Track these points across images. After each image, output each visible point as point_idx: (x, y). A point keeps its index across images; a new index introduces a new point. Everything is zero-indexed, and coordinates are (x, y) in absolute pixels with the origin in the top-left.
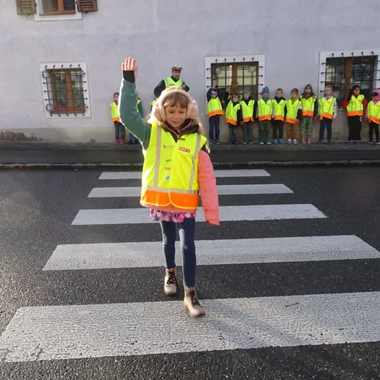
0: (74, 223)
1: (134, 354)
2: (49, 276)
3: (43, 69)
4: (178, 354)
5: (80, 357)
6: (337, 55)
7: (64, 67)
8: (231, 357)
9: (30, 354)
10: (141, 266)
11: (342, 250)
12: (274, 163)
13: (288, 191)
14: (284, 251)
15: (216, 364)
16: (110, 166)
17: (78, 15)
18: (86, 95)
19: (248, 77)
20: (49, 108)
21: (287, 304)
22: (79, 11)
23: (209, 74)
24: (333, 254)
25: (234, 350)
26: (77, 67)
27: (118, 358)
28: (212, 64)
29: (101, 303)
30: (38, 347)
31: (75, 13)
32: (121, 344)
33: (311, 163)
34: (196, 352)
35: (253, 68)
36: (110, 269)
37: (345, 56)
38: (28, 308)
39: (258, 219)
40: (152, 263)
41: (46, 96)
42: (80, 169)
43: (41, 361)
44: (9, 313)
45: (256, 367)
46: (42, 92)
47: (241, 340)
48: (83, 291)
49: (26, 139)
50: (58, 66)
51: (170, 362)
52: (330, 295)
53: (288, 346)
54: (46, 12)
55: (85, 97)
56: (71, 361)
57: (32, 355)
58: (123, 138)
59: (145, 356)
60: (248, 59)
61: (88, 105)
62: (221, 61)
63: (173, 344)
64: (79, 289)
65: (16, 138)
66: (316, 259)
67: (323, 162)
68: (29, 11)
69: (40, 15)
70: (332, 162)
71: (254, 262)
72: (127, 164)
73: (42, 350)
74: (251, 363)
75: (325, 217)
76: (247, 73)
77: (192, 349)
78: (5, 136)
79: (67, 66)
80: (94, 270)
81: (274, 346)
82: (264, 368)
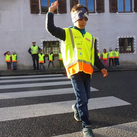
4: (14, 120)
8: (36, 119)
14: (64, 91)
15: (30, 121)
21: (62, 103)
23: (42, 45)
25: (38, 117)
28: (43, 42)
34: (22, 119)
40: (11, 97)
45: (46, 120)
47: (42, 114)
51: (10, 123)
58: (10, 68)
60: (56, 40)
62: (46, 40)
63: (13, 118)
77: (20, 118)
81: (54, 114)
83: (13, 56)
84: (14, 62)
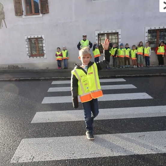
0: (43, 103)
1: (74, 158)
2: (34, 125)
3: (26, 38)
4: (93, 158)
5: (51, 160)
6: (153, 28)
7: (35, 37)
8: (117, 159)
9: (29, 159)
10: (73, 121)
11: (162, 112)
12: (127, 76)
13: (135, 87)
14: (136, 113)
15: (111, 162)
16: (56, 78)
17: (41, 15)
18: (44, 49)
19: (114, 39)
20: (29, 55)
21: (140, 136)
22: (41, 13)
23: (97, 38)
24: (158, 114)
25: (118, 156)
26: (41, 37)
27: (67, 160)
28: (98, 34)
29: (58, 137)
30: (32, 156)
31: (40, 14)
32: (68, 154)
33: (143, 75)
34: (102, 157)
35: (116, 35)
36: (60, 122)
37: (156, 28)
38: (26, 139)
39: (123, 100)
40: (78, 119)
41: (27, 49)
42: (43, 80)
43: (34, 162)
44: (18, 141)
45: (129, 163)
46: (26, 48)
47: (121, 152)
48: (49, 131)
49: (19, 68)
50: (32, 37)
51: (90, 162)
52: (158, 132)
53: (142, 154)
54: (27, 14)
55: (44, 50)
56: (47, 161)
57: (30, 159)
59: (79, 159)
60: (114, 31)
61: (45, 53)
62: (102, 32)
63: (91, 154)
64: (47, 131)
65: (15, 68)
66: (151, 116)
67: (149, 75)
68: (20, 14)
69: (25, 15)
70: (153, 75)
71: (123, 118)
72: (63, 78)
73: (34, 157)
74: (126, 162)
75: (152, 98)
76: (113, 37)
77: (100, 156)
78: (10, 67)
79: (36, 37)
80: (53, 122)
81: (136, 154)
82: (132, 164)
83: (63, 52)
84: (65, 59)
